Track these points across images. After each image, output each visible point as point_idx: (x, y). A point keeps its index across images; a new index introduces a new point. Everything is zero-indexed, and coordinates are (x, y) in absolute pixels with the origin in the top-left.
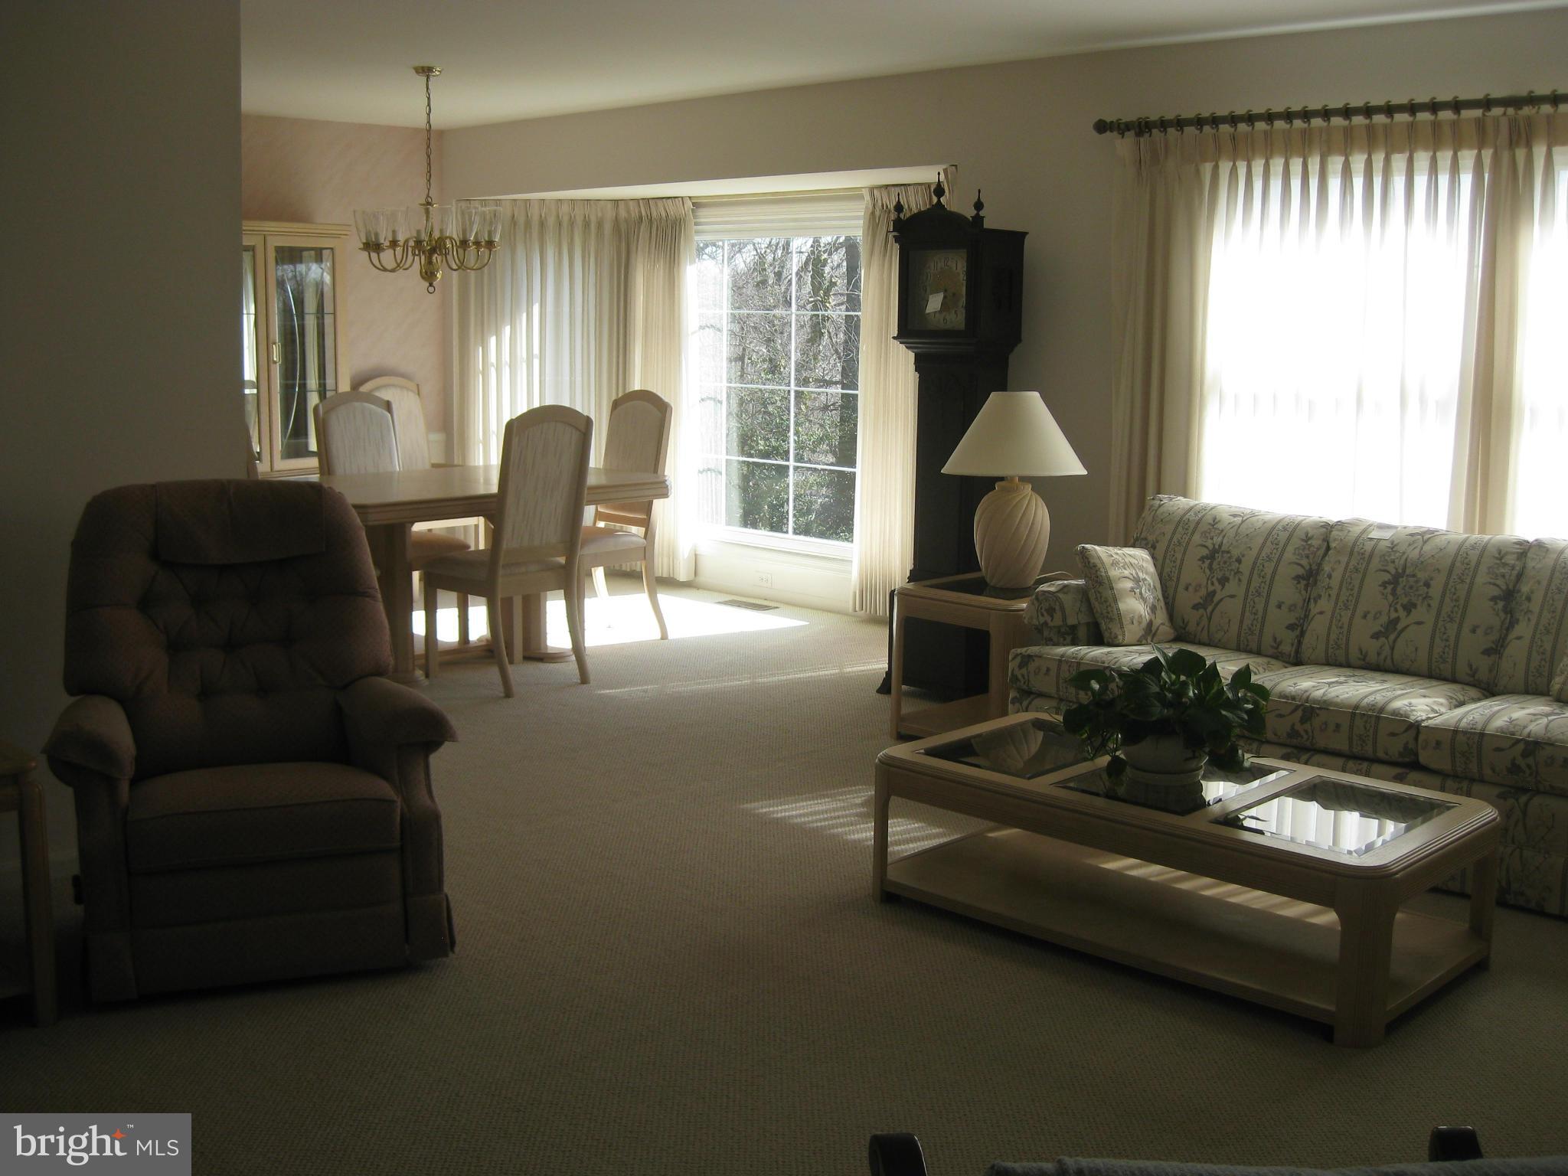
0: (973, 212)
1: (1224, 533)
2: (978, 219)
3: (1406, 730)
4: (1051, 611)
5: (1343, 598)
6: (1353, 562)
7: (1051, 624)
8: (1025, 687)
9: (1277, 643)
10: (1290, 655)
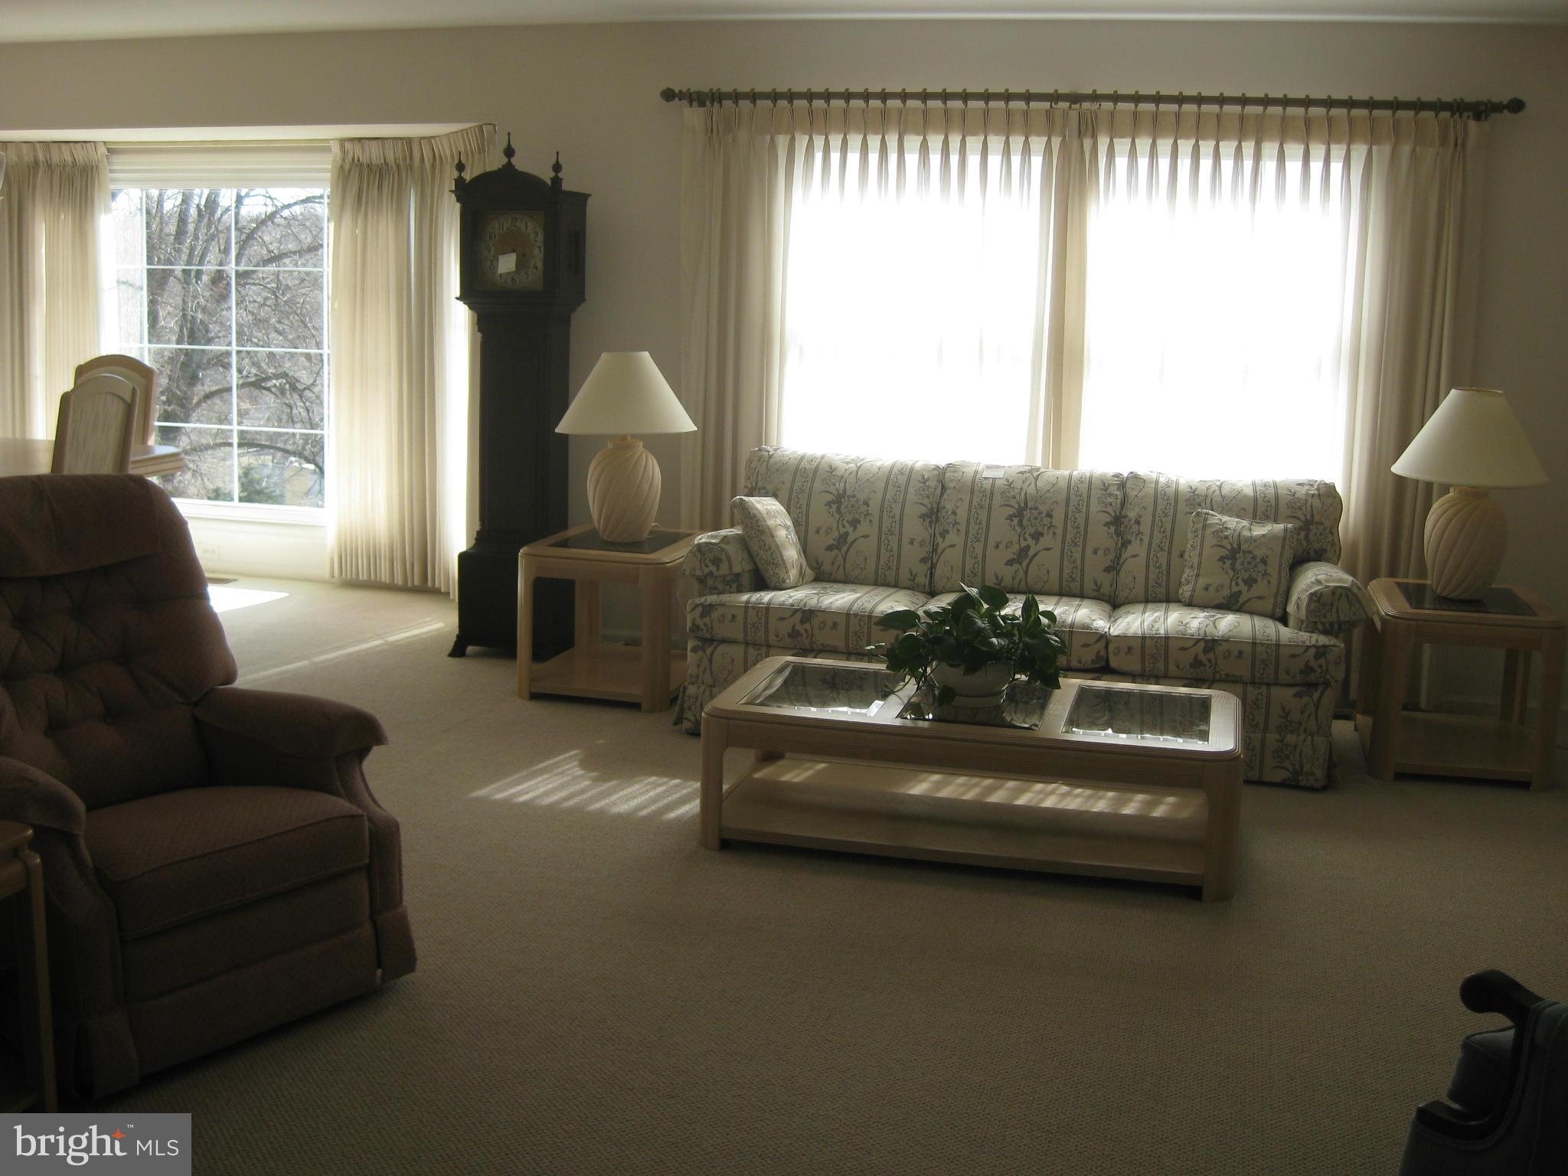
0: (553, 174)
1: (844, 480)
2: (557, 181)
3: (1098, 640)
4: (716, 562)
5: (972, 532)
6: (976, 500)
7: (716, 573)
8: (708, 636)
9: (913, 576)
10: (925, 585)
